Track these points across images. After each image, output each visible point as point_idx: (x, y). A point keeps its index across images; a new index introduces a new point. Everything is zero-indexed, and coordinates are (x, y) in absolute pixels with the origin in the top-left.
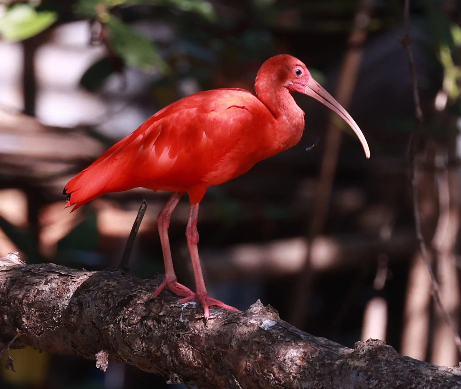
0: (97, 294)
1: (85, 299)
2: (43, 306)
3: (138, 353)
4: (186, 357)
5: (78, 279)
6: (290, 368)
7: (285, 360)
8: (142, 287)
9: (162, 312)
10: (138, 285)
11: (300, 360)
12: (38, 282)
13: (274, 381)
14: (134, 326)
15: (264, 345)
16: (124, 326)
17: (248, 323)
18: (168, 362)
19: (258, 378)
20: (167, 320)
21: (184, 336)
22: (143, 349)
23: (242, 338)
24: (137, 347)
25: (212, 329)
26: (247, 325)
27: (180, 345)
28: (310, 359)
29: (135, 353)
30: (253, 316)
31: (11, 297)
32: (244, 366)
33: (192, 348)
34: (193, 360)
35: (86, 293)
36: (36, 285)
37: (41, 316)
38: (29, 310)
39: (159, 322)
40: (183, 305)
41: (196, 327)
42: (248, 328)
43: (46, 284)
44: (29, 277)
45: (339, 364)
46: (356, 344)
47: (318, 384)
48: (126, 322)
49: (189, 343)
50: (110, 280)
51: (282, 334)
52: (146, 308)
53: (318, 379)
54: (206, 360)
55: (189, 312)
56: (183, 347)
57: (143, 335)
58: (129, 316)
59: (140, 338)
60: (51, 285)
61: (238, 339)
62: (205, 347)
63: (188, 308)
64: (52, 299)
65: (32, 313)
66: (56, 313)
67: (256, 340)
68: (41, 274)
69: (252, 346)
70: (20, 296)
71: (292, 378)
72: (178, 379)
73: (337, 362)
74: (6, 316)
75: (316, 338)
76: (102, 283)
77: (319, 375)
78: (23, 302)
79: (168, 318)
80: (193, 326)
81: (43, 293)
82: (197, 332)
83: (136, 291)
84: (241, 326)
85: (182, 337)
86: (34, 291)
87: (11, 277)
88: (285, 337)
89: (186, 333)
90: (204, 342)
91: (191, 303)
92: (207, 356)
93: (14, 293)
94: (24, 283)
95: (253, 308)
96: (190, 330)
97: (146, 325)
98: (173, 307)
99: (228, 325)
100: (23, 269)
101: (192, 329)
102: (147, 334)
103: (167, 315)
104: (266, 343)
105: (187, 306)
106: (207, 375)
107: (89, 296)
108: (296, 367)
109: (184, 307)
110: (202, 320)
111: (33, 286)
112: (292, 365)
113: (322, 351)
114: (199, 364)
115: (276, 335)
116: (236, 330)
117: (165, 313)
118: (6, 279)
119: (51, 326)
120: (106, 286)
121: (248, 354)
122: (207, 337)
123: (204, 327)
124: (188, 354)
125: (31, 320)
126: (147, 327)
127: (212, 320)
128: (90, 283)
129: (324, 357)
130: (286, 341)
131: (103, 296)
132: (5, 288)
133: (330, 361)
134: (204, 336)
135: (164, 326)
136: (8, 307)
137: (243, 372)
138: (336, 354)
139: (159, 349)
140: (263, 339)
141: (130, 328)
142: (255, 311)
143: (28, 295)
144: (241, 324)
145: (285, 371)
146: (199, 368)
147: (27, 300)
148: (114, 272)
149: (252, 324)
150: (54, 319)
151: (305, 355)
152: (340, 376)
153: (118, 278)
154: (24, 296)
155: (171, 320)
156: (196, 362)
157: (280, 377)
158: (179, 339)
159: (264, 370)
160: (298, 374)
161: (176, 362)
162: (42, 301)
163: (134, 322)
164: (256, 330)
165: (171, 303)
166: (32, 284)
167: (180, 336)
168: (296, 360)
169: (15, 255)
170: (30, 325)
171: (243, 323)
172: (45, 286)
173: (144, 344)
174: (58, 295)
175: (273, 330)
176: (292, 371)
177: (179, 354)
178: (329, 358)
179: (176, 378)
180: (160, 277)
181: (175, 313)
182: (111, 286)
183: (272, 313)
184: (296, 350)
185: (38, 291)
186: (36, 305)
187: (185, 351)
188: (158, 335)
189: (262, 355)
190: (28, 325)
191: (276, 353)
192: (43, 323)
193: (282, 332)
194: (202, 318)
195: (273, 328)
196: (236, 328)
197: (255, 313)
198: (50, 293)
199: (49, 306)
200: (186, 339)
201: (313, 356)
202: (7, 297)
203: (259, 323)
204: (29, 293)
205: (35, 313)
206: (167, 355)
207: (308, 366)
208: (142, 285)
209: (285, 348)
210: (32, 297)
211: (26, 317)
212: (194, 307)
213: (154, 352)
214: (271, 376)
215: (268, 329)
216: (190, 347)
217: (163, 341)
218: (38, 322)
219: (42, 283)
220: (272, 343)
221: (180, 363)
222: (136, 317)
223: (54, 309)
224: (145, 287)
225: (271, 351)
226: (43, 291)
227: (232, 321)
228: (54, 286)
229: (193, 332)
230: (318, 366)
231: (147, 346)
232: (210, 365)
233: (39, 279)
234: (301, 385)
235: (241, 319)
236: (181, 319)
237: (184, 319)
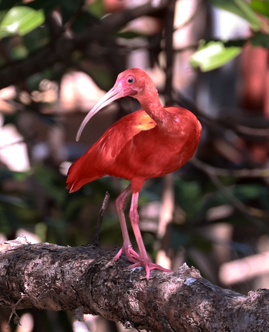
0: (73, 264)
1: (65, 268)
2: (38, 275)
3: (103, 307)
4: (135, 309)
5: (62, 253)
6: (203, 313)
7: (200, 307)
8: (105, 258)
9: (117, 276)
10: (102, 256)
11: (210, 307)
12: (35, 257)
13: (194, 324)
14: (98, 287)
15: (186, 297)
16: (92, 287)
17: (176, 281)
18: (123, 313)
19: (183, 322)
20: (121, 282)
21: (133, 293)
22: (106, 304)
23: (172, 293)
24: (102, 302)
25: (151, 287)
26: (175, 282)
27: (130, 300)
28: (217, 306)
29: (101, 308)
30: (180, 275)
31: (17, 270)
32: (173, 313)
33: (138, 302)
34: (140, 311)
35: (66, 264)
36: (33, 260)
37: (37, 282)
38: (29, 278)
39: (115, 283)
40: (132, 269)
41: (140, 286)
42: (176, 285)
43: (40, 258)
44: (29, 254)
45: (237, 309)
46: (249, 293)
47: (223, 325)
48: (93, 284)
49: (136, 298)
50: (83, 253)
51: (199, 288)
52: (107, 273)
53: (223, 320)
54: (149, 310)
55: (136, 275)
56: (132, 301)
57: (105, 294)
58: (95, 280)
59: (104, 296)
60: (43, 259)
61: (169, 294)
62: (147, 300)
63: (136, 272)
64: (44, 269)
65: (31, 280)
66: (47, 280)
67: (181, 293)
68: (37, 251)
69: (179, 298)
70: (23, 268)
71: (205, 321)
72: (130, 325)
73: (235, 307)
74: (14, 284)
75: (223, 290)
76: (77, 256)
77: (224, 318)
78: (24, 273)
79: (121, 280)
80: (139, 285)
81: (38, 266)
82: (141, 289)
83: (100, 260)
84: (171, 283)
85: (131, 294)
86: (32, 264)
87: (17, 255)
88: (201, 290)
89: (134, 290)
90: (146, 297)
91: (138, 268)
92: (149, 307)
93: (19, 266)
94: (25, 258)
95: (181, 270)
96: (136, 288)
97: (106, 285)
98: (125, 271)
99: (163, 283)
100: (26, 248)
101: (138, 287)
102: (108, 293)
103: (121, 278)
104: (188, 295)
105: (135, 270)
106: (150, 321)
107: (68, 266)
108: (208, 312)
109: (133, 271)
110: (145, 280)
111: (31, 260)
112: (205, 311)
113: (226, 299)
114: (144, 313)
115: (195, 289)
116: (167, 287)
117: (120, 277)
118: (13, 256)
119: (45, 290)
120: (81, 258)
121: (176, 304)
122: (148, 292)
123: (146, 285)
124: (136, 306)
125: (31, 286)
126: (107, 288)
127: (152, 280)
128: (69, 256)
129: (227, 304)
130: (201, 294)
131: (78, 266)
132: (13, 262)
133: (231, 307)
134: (146, 293)
135: (118, 286)
136: (15, 277)
137: (173, 318)
138: (236, 302)
139: (116, 303)
140: (186, 292)
141: (95, 288)
142: (182, 272)
143: (28, 267)
144: (171, 282)
145: (200, 316)
146: (144, 317)
147: (27, 271)
148: (87, 247)
149: (178, 281)
150: (46, 284)
151: (214, 303)
152: (238, 318)
153: (88, 252)
154: (25, 268)
155: (124, 281)
156: (142, 312)
157: (197, 321)
158: (129, 295)
159: (186, 316)
160: (209, 317)
161: (129, 313)
162: (37, 271)
163: (99, 284)
164: (182, 286)
165: (124, 268)
166: (31, 259)
167: (130, 293)
168: (208, 307)
169: (23, 237)
170: (30, 289)
171: (173, 281)
172: (39, 260)
173: (106, 300)
174: (47, 266)
175: (193, 285)
176: (205, 316)
177: (130, 307)
178: (230, 304)
179: (129, 325)
180: (118, 249)
181: (126, 276)
182: (83, 258)
183: (194, 272)
184: (208, 300)
185: (35, 263)
186: (33, 275)
187: (133, 304)
188: (115, 293)
189: (185, 304)
190: (28, 290)
191: (194, 303)
192: (39, 288)
193: (199, 287)
194: (145, 279)
195: (193, 284)
196: (168, 285)
197: (181, 273)
198: (42, 265)
199: (42, 275)
200: (134, 295)
201: (219, 304)
202: (14, 269)
203: (183, 280)
204: (29, 266)
205: (33, 280)
206: (122, 308)
207: (216, 311)
208: (105, 256)
209: (201, 299)
210: (30, 268)
211: (27, 284)
212: (140, 271)
213: (113, 306)
214: (190, 320)
215: (189, 285)
216: (137, 301)
217: (119, 298)
218: (35, 287)
219: (38, 257)
220: (192, 296)
221: (131, 313)
222: (100, 280)
223: (45, 277)
224: (107, 257)
225: (191, 301)
226: (38, 264)
227: (165, 280)
228: (45, 259)
229: (139, 290)
230: (223, 311)
231: (108, 302)
232: (151, 314)
233: (35, 255)
234: (211, 326)
235: (171, 278)
236: (130, 280)
237: (132, 280)
